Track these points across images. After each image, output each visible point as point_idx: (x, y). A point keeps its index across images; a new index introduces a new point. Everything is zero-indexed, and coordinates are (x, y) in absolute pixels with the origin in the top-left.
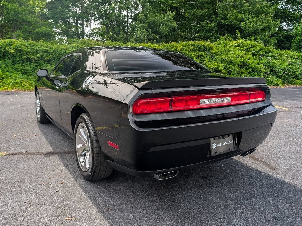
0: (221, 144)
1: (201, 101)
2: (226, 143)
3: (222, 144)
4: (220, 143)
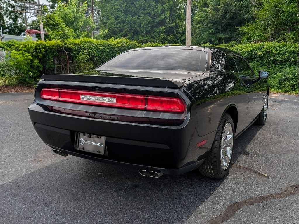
0: (90, 143)
1: (82, 96)
2: (95, 144)
3: (92, 143)
4: (89, 141)
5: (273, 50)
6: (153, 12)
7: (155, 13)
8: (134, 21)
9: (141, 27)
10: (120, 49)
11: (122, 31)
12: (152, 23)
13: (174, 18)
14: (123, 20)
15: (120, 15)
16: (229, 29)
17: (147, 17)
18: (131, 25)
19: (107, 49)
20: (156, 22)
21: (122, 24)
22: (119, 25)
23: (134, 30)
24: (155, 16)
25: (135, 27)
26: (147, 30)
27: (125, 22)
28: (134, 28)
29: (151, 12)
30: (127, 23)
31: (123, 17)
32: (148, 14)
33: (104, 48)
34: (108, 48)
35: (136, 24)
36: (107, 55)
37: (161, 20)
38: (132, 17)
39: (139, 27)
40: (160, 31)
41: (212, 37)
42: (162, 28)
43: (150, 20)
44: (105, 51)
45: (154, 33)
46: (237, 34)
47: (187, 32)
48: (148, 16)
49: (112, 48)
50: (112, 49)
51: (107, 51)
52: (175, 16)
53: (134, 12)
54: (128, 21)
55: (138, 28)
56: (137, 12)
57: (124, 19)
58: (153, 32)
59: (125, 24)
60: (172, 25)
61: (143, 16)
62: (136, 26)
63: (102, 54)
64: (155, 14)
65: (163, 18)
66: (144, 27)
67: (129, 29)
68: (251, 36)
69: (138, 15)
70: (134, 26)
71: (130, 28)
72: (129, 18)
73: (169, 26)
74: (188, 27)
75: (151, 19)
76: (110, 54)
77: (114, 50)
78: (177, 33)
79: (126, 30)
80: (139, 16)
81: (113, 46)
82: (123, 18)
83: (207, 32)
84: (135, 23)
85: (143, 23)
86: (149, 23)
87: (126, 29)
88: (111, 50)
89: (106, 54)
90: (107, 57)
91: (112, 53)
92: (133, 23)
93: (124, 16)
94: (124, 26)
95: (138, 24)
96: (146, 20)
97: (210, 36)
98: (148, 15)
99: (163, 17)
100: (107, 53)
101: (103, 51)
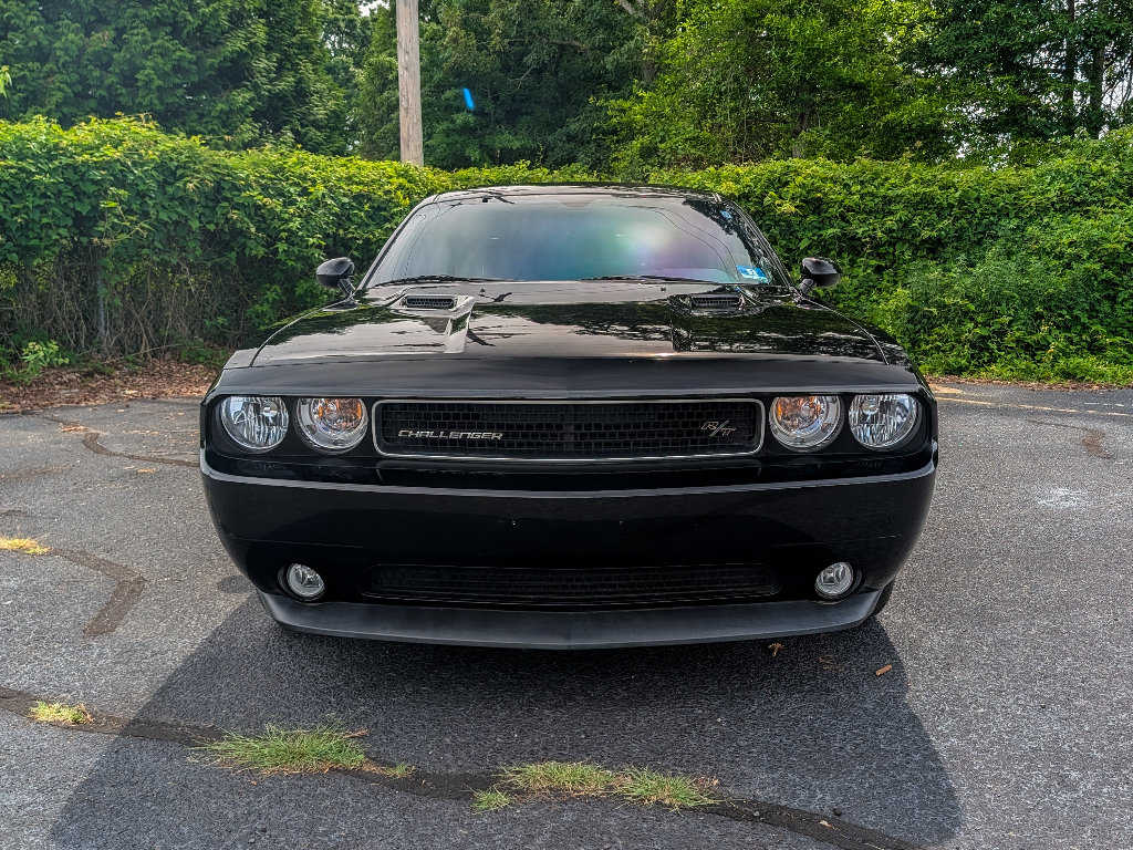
5: (834, 193)
6: (190, 18)
7: (205, 23)
8: (97, 55)
9: (140, 84)
10: (120, 176)
11: (35, 98)
12: (188, 71)
13: (284, 53)
14: (39, 46)
15: (19, 18)
16: (527, 114)
17: (164, 40)
18: (85, 73)
19: (41, 172)
20: (212, 65)
21: (38, 64)
22: (22, 69)
23: (102, 98)
24: (204, 38)
25: (102, 82)
26: (170, 100)
27: (51, 58)
28: (99, 87)
29: (184, 16)
30: (61, 61)
31: (36, 29)
32: (164, 24)
33: (22, 170)
34: (45, 168)
35: (111, 69)
36: (43, 210)
37: (232, 61)
38: (88, 35)
39: (124, 85)
40: (231, 111)
41: (464, 145)
42: (242, 97)
43: (178, 53)
44: (31, 186)
45: (201, 116)
46: (568, 135)
47: (407, 109)
48: (167, 34)
49: (70, 171)
50: (70, 174)
51: (46, 187)
52: (289, 46)
53: (95, 11)
54: (66, 50)
55: (124, 91)
56: (109, 8)
57: (46, 43)
58: (198, 114)
59: (49, 66)
60: (282, 86)
61: (144, 34)
62: (111, 79)
63: (12, 202)
64: (200, 28)
65: (242, 50)
66: (153, 87)
67: (77, 95)
68: (658, 139)
69: (114, 26)
70: (101, 79)
71: (79, 88)
72: (71, 36)
73: (269, 91)
74: (410, 88)
75: (185, 52)
76: (63, 200)
77: (82, 178)
78: (303, 126)
79: (60, 95)
80: (120, 31)
81: (80, 159)
82: (35, 37)
83: (445, 125)
84: (105, 67)
85: (144, 68)
86: (177, 69)
87: (59, 89)
88: (68, 182)
89: (42, 202)
90: (45, 220)
91: (73, 200)
92: (96, 66)
93: (39, 23)
94: (45, 78)
95: (117, 71)
96: (161, 54)
97: (457, 142)
98: (168, 29)
99: (241, 45)
100: (44, 195)
101: (18, 184)
